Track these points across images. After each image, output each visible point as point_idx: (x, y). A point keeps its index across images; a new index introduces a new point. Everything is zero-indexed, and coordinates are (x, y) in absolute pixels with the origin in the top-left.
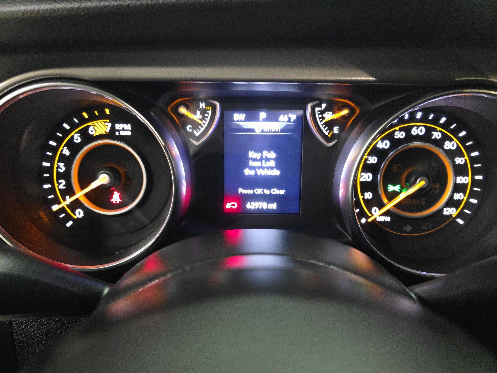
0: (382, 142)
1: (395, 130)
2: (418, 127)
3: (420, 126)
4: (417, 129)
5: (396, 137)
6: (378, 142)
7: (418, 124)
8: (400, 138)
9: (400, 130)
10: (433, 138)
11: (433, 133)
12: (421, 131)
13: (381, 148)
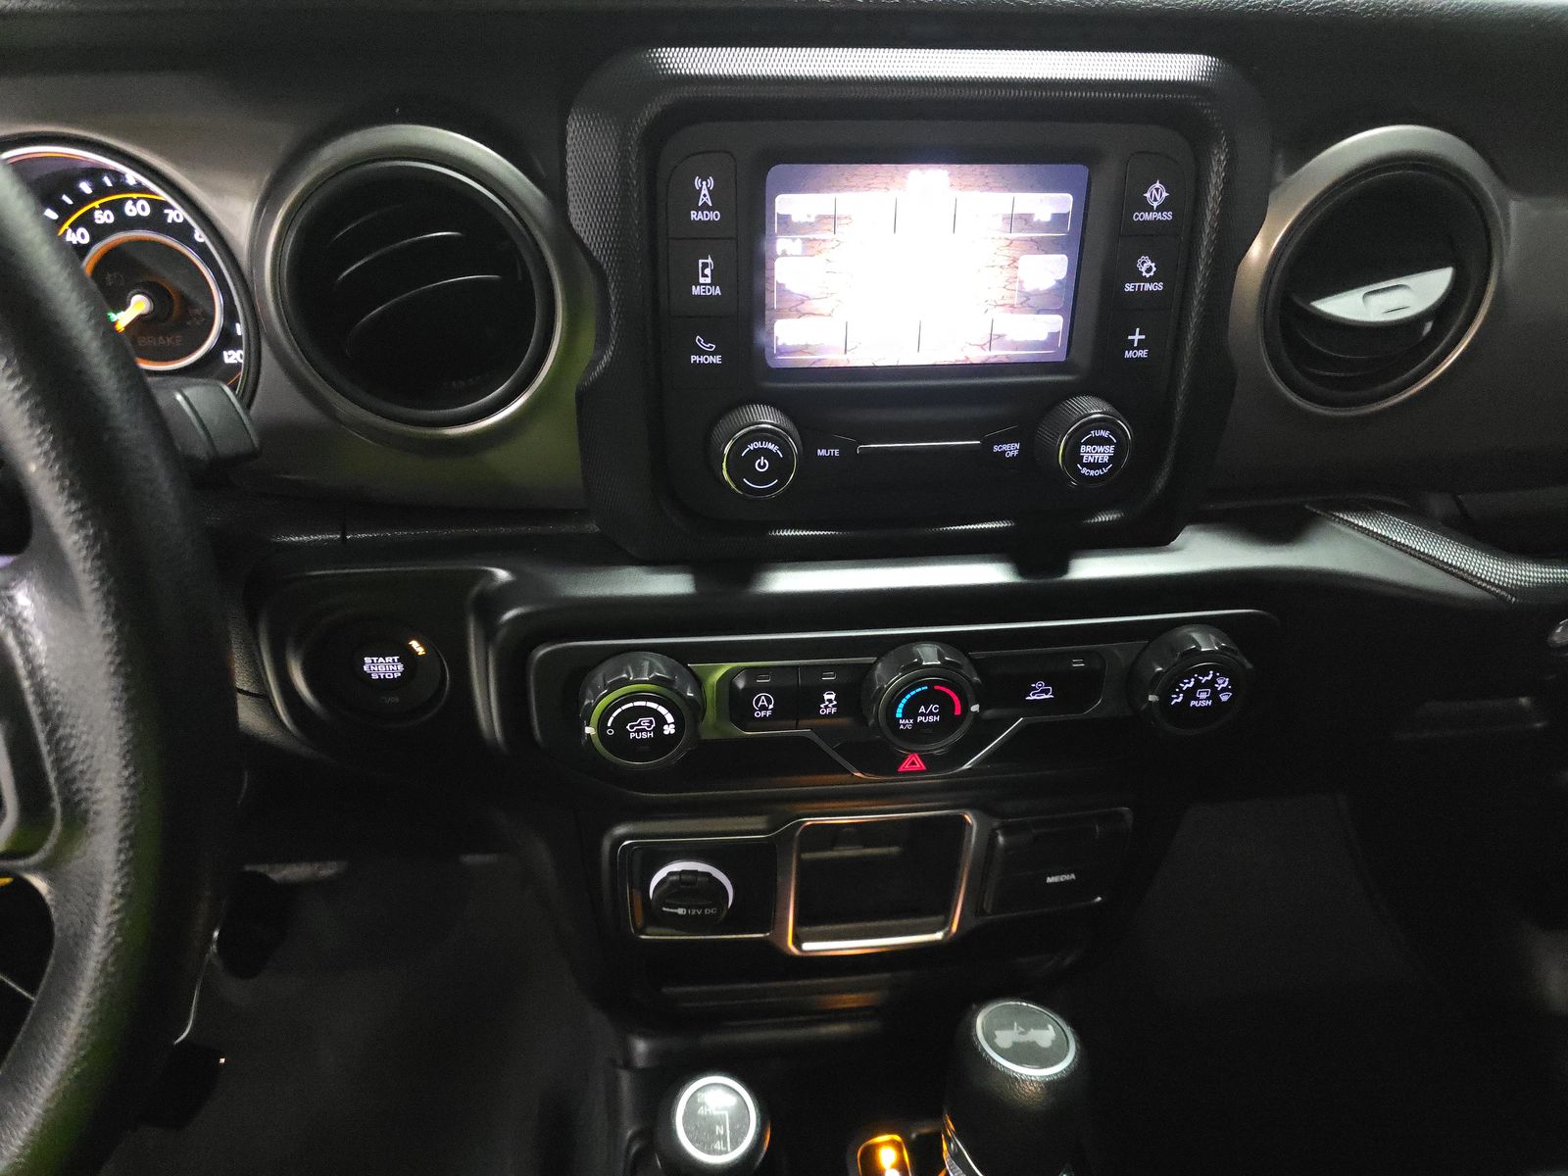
0: (75, 231)
1: (93, 209)
2: (135, 201)
3: (139, 198)
4: (135, 204)
5: (97, 221)
6: (66, 230)
7: (135, 196)
8: (105, 224)
9: (103, 207)
10: (169, 221)
11: (166, 211)
12: (143, 208)
13: (75, 242)
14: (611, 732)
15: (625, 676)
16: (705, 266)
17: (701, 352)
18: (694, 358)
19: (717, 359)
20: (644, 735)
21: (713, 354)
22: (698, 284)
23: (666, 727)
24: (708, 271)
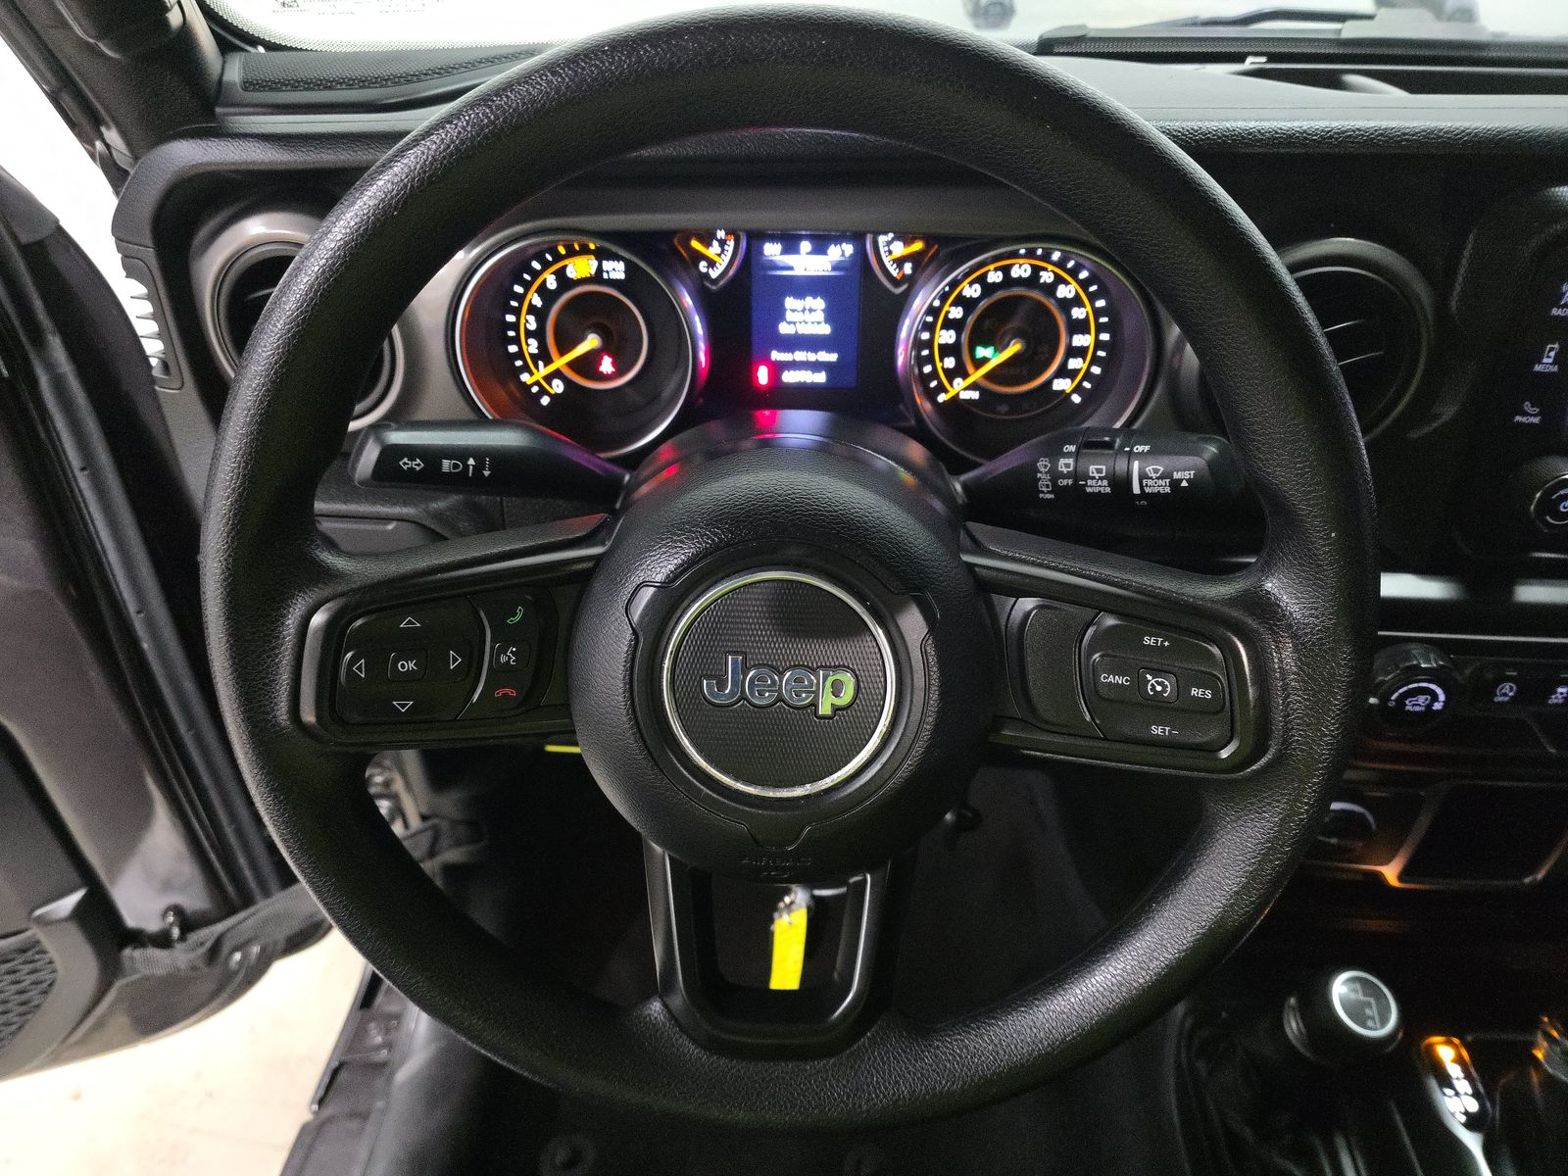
0: (970, 287)
1: (989, 270)
2: (1021, 265)
3: (1024, 263)
4: (1020, 268)
5: (989, 280)
6: (964, 286)
7: (1021, 261)
8: (995, 282)
9: (996, 269)
10: (1042, 281)
11: (1041, 274)
12: (1025, 271)
13: (969, 295)
14: (1391, 704)
15: (1415, 663)
16: (1551, 349)
17: (1525, 414)
18: (1518, 418)
19: (1536, 420)
20: (1417, 709)
21: (1535, 416)
22: (1540, 362)
23: (1436, 704)
24: (1552, 354)
